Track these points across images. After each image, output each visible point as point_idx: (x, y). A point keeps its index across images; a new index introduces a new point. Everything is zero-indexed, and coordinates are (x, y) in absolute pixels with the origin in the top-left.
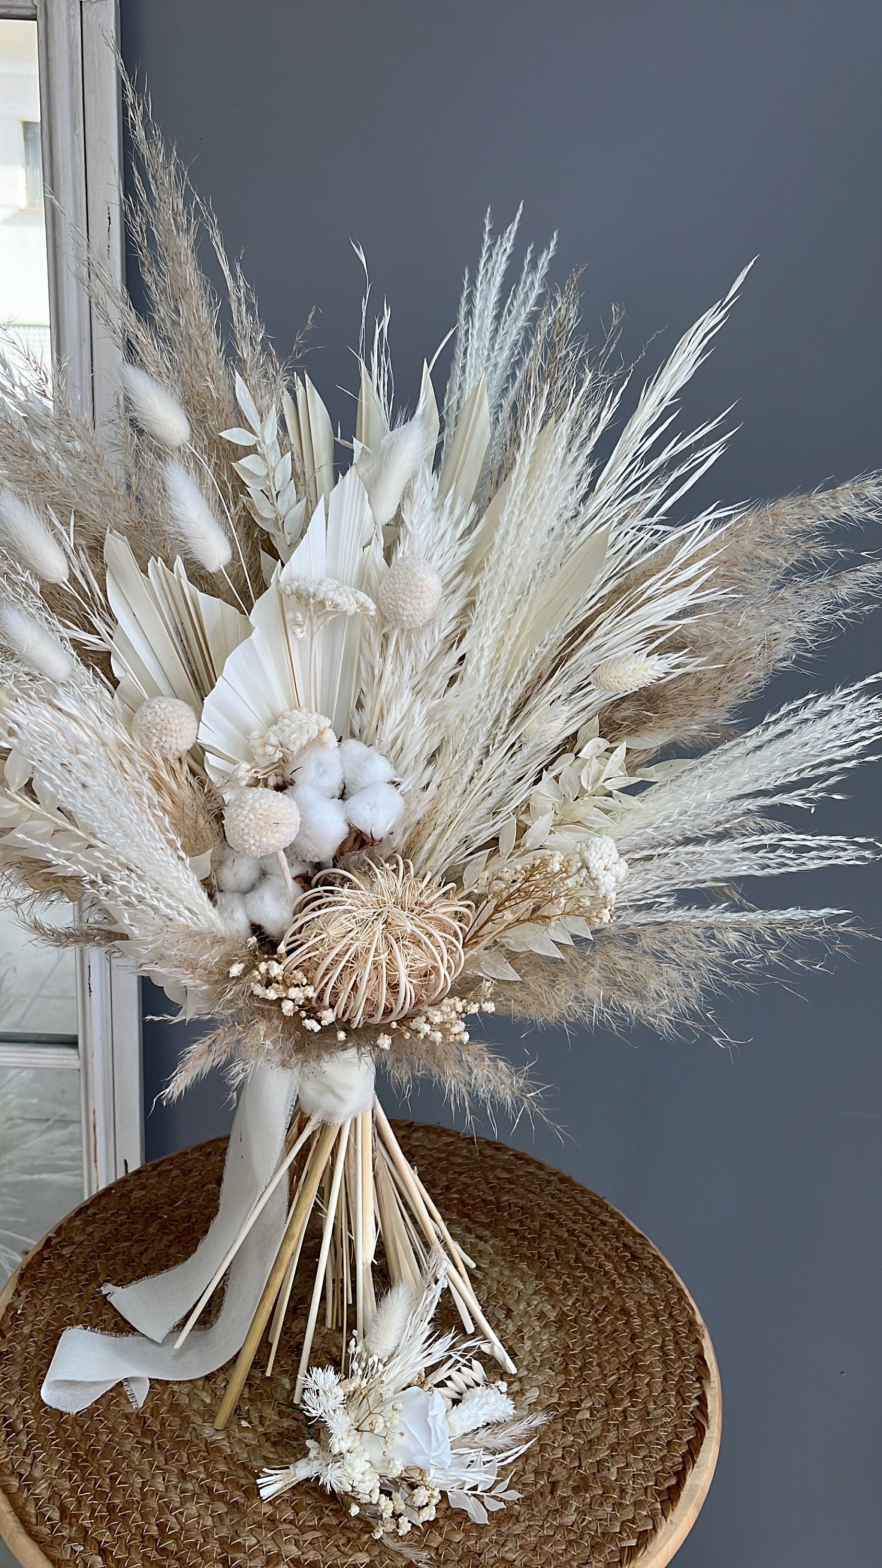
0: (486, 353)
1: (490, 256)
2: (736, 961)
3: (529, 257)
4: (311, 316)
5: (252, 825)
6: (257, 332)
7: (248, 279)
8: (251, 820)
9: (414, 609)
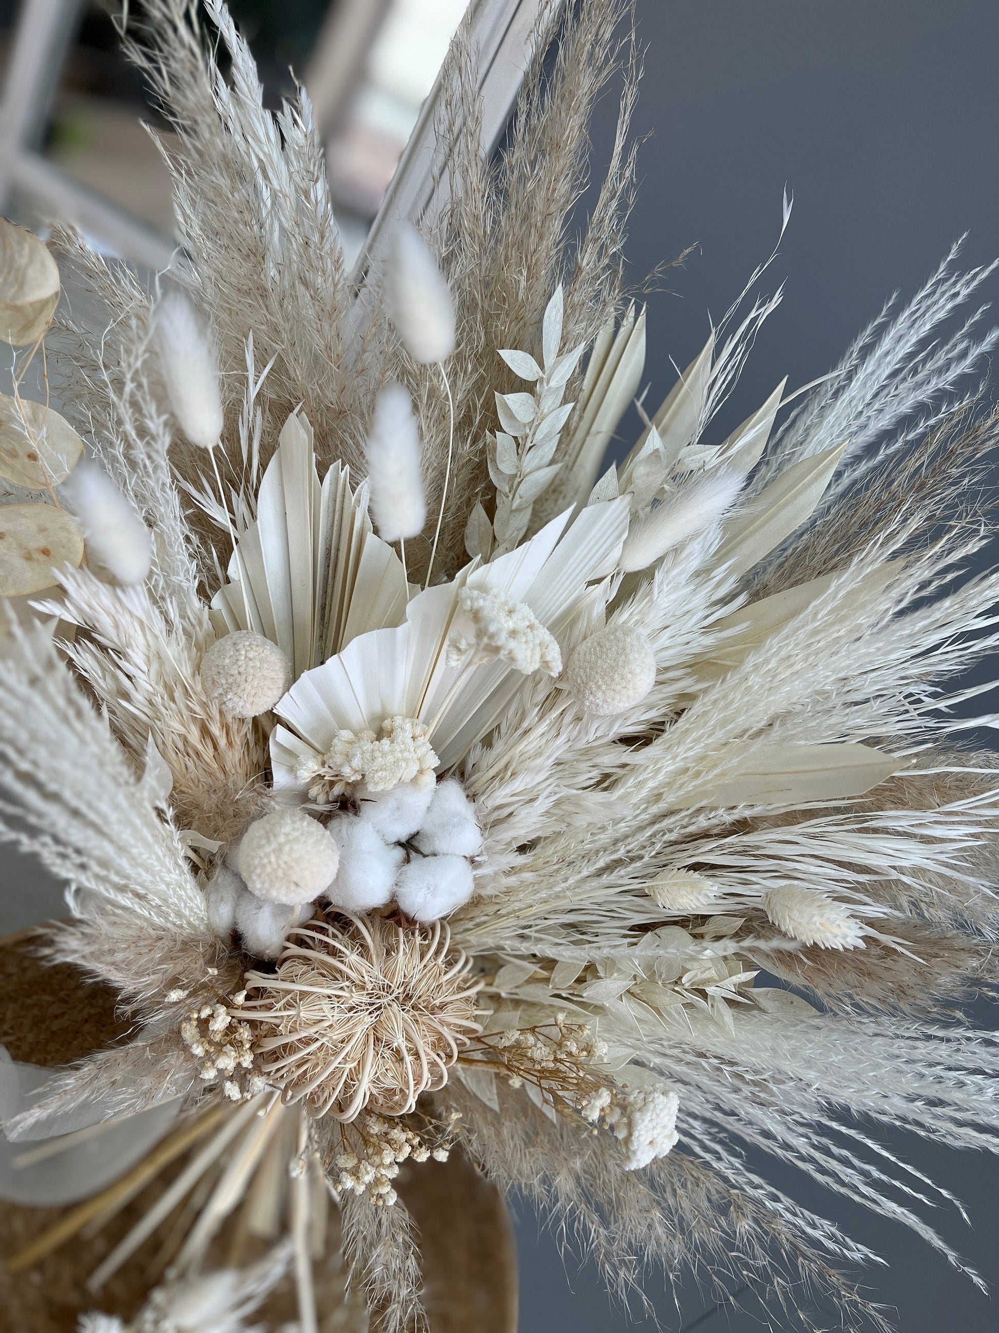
0: (860, 409)
1: (933, 293)
2: (733, 1254)
3: (977, 317)
4: (687, 251)
5: (269, 869)
6: (614, 242)
7: (639, 172)
8: (270, 862)
9: (605, 701)
